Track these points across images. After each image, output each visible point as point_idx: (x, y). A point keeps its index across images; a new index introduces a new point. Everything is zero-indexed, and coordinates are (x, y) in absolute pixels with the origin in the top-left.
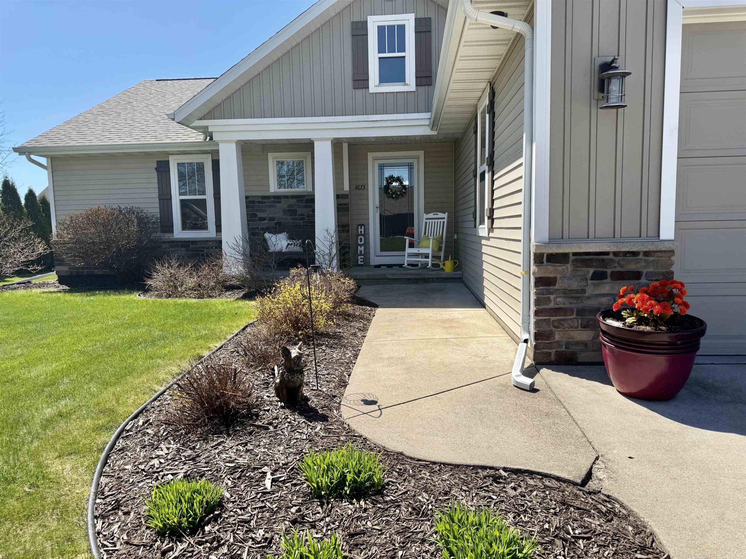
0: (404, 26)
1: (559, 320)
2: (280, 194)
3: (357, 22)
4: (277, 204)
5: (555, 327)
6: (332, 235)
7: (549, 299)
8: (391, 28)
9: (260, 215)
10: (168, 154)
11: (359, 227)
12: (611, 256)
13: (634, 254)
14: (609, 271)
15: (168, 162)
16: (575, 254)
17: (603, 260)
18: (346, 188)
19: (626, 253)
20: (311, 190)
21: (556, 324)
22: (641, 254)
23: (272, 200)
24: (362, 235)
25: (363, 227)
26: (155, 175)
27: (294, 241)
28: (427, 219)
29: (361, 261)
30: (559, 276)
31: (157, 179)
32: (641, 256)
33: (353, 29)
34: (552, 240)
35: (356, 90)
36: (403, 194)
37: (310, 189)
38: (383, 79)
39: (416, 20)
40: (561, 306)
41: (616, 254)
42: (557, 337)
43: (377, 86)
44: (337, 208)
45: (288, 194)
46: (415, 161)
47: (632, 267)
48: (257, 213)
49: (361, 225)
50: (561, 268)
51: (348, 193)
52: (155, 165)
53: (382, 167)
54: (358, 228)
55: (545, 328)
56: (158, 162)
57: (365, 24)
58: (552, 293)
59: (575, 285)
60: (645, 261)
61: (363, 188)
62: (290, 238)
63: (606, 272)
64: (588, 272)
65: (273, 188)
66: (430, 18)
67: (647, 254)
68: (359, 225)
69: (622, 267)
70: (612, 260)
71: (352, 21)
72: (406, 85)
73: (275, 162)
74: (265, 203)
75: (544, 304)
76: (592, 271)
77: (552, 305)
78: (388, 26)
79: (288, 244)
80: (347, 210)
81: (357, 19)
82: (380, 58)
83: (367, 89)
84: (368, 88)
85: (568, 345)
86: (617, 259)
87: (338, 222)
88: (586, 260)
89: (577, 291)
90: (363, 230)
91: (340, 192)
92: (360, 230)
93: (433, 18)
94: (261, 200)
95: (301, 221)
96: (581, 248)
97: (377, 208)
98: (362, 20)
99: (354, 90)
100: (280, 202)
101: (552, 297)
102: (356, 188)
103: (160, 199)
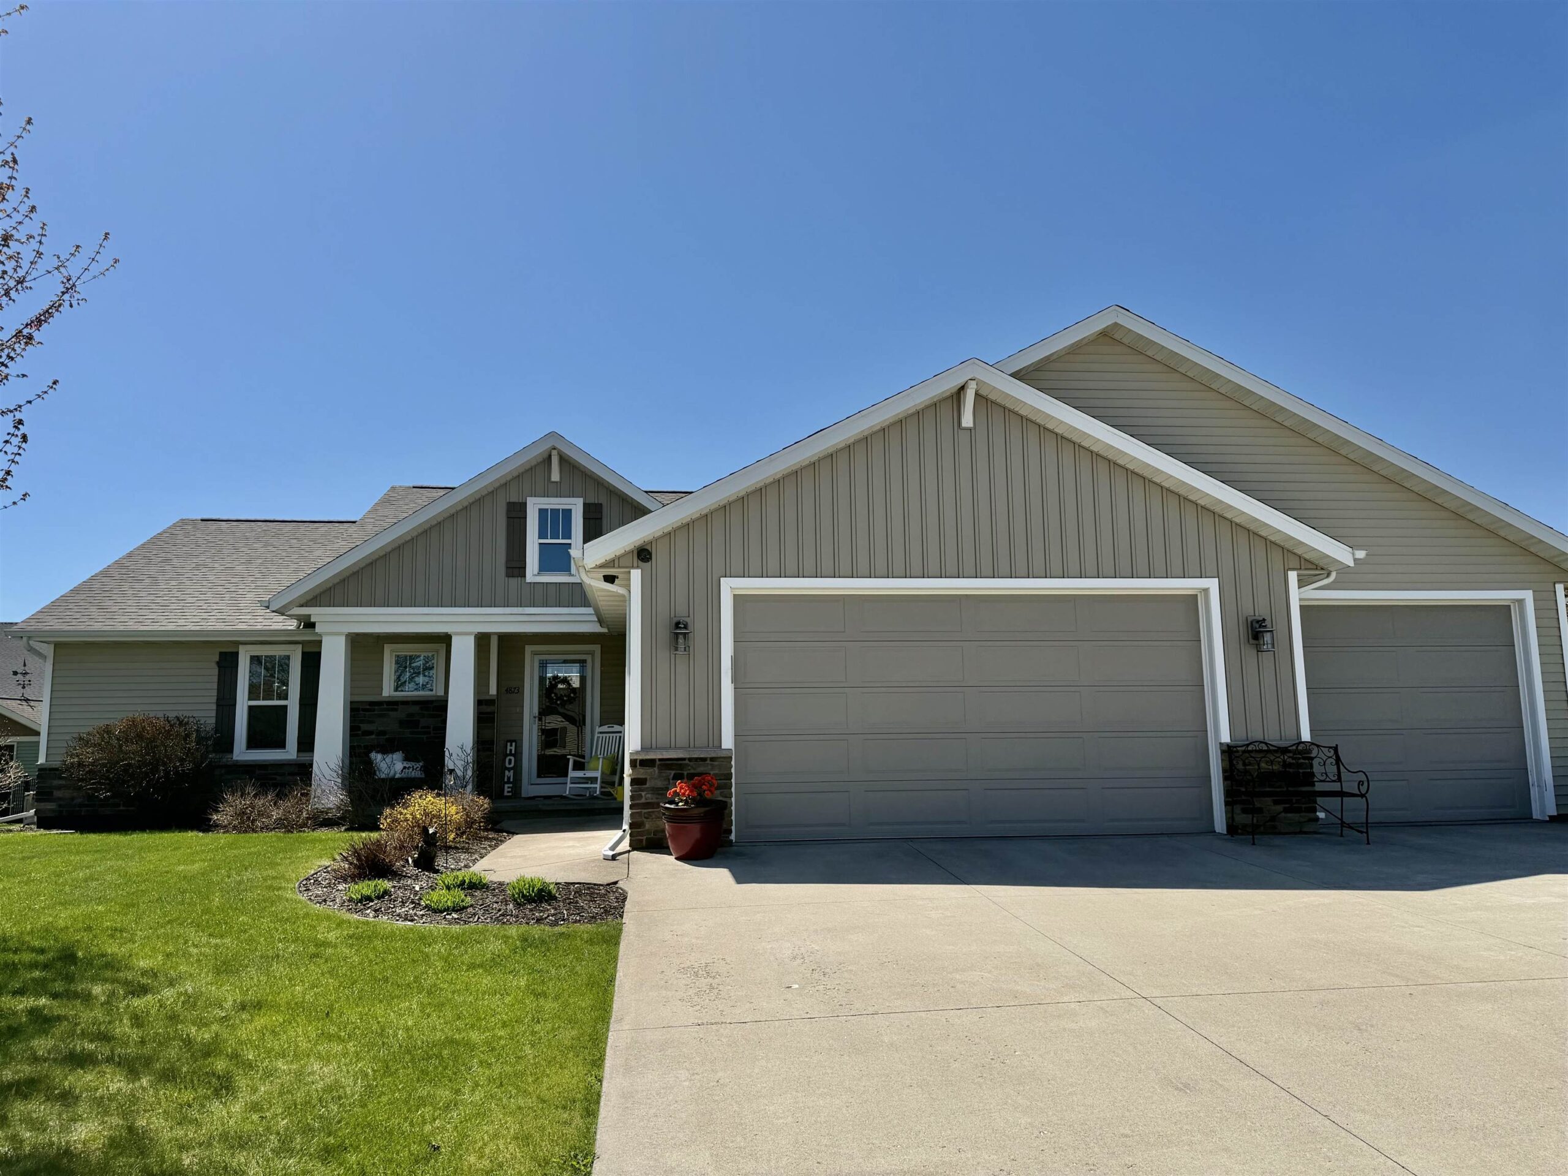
0: (570, 511)
1: (649, 812)
2: (396, 699)
3: (514, 503)
4: (391, 713)
5: (645, 818)
6: (469, 752)
7: (641, 795)
8: (555, 512)
9: (365, 727)
10: (238, 643)
11: (509, 744)
12: (687, 762)
13: (704, 760)
14: (685, 773)
15: (237, 654)
16: (660, 760)
17: (681, 764)
18: (493, 690)
19: (696, 759)
20: (443, 694)
21: (646, 815)
22: (709, 760)
23: (385, 706)
24: (511, 754)
25: (514, 744)
26: (216, 671)
27: (413, 764)
28: (601, 733)
29: (508, 792)
30: (648, 777)
31: (217, 677)
32: (708, 762)
33: (508, 511)
34: (644, 748)
35: (510, 579)
36: (571, 701)
37: (441, 693)
38: (543, 568)
39: (585, 504)
40: (650, 801)
41: (690, 759)
42: (647, 826)
43: (535, 575)
44: (478, 717)
45: (409, 699)
46: (589, 658)
47: (701, 769)
48: (361, 725)
49: (511, 741)
50: (650, 770)
51: (495, 698)
52: (217, 658)
53: (543, 665)
54: (507, 745)
55: (639, 819)
56: (221, 654)
57: (523, 506)
58: (643, 791)
59: (659, 784)
60: (711, 764)
61: (516, 691)
62: (406, 759)
63: (683, 774)
64: (670, 773)
65: (388, 691)
66: (601, 504)
67: (712, 759)
68: (508, 741)
69: (694, 769)
70: (686, 764)
71: (508, 501)
72: (571, 575)
73: (394, 657)
74: (374, 711)
75: (638, 800)
76: (673, 772)
77: (643, 800)
78: (551, 509)
79: (405, 768)
80: (492, 720)
81: (514, 499)
82: (540, 544)
83: (523, 578)
84: (525, 576)
85: (655, 832)
86: (691, 763)
87: (478, 737)
88: (669, 764)
89: (662, 789)
90: (513, 748)
91: (483, 697)
92: (509, 748)
93: (605, 505)
94: (368, 707)
95: (425, 736)
96: (662, 755)
97: (535, 717)
98: (520, 501)
99: (506, 579)
100: (396, 710)
101: (643, 794)
102: (506, 690)
103: (218, 706)
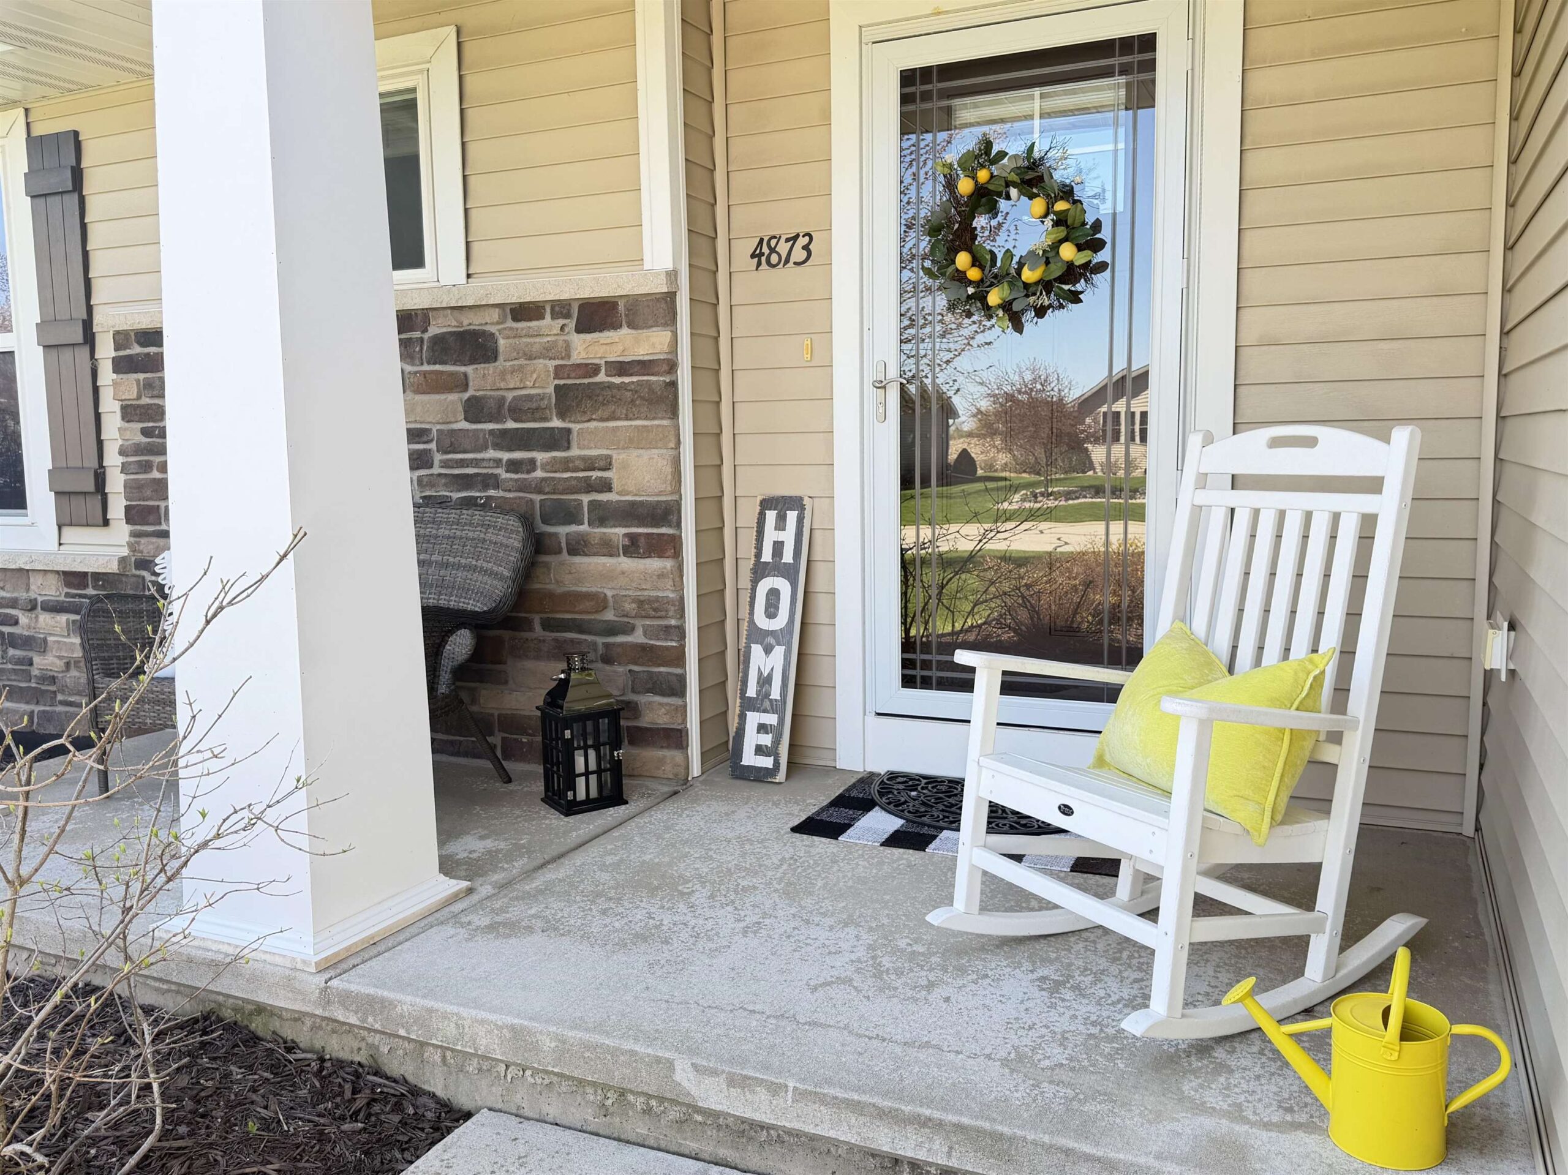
11: (771, 516)
18: (657, 251)
24: (777, 568)
25: (792, 516)
29: (760, 750)
49: (781, 504)
54: (761, 522)
61: (799, 254)
68: (767, 504)
90: (788, 537)
92: (772, 535)
